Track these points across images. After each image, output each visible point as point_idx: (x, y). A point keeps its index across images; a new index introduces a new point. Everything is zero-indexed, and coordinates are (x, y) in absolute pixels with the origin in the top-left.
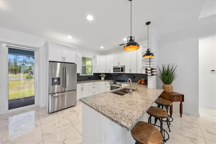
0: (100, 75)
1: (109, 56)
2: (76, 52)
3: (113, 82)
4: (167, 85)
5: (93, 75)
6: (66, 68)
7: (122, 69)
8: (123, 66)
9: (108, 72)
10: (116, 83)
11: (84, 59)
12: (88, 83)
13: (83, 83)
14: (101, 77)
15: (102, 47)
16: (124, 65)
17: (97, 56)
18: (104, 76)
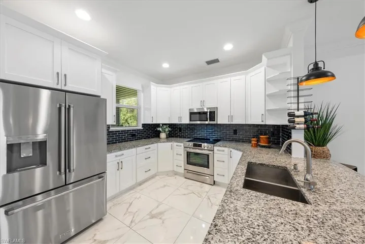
0: (158, 129)
1: (178, 88)
2: (104, 71)
3: (192, 143)
4: (320, 148)
5: (140, 127)
6: (72, 109)
7: (212, 115)
8: (215, 108)
9: (175, 121)
10: (200, 146)
11: (121, 92)
12: (134, 150)
13: (121, 150)
14: (161, 132)
15: (166, 65)
16: (216, 106)
17: (152, 87)
18: (167, 130)
